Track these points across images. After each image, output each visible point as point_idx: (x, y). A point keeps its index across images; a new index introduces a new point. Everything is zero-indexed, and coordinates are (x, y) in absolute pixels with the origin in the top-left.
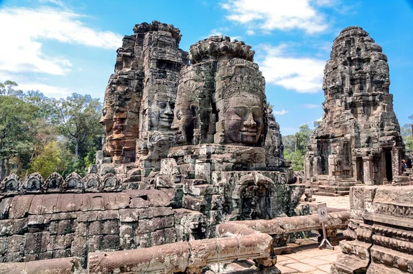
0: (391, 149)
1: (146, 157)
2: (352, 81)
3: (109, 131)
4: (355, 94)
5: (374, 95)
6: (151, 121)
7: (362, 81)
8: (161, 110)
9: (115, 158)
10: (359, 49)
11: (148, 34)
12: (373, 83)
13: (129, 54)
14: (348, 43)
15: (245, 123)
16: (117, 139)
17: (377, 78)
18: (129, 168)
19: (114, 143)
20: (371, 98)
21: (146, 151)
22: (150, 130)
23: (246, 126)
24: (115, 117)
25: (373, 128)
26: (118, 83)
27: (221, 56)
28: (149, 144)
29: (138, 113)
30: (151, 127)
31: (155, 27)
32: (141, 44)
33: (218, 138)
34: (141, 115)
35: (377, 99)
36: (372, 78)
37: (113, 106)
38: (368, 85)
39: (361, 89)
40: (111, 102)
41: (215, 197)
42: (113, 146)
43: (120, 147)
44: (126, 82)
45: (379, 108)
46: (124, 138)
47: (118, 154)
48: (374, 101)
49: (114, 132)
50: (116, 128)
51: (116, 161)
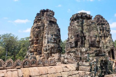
0: (113, 49)
1: (46, 53)
2: (100, 30)
3: (33, 44)
4: (101, 33)
5: (107, 34)
6: (48, 41)
7: (103, 30)
8: (52, 37)
9: (35, 53)
10: (101, 21)
11: (46, 13)
12: (106, 30)
13: (40, 19)
14: (98, 19)
15: (97, 40)
16: (36, 47)
17: (107, 29)
18: (40, 56)
19: (34, 48)
20: (106, 35)
21: (46, 51)
22: (48, 43)
23: (97, 41)
24: (35, 39)
25: (108, 43)
26: (36, 28)
27: (84, 19)
28: (47, 48)
29: (43, 38)
30: (48, 42)
31: (47, 11)
32: (43, 16)
33: (87, 45)
34: (44, 39)
35: (108, 35)
36: (106, 29)
37: (34, 35)
38: (105, 31)
39: (103, 32)
40: (33, 34)
41: (93, 66)
42: (34, 49)
43: (37, 49)
44: (39, 28)
45: (108, 38)
46: (38, 46)
47: (36, 51)
48: (107, 36)
49: (34, 44)
50: (35, 43)
51: (36, 54)
